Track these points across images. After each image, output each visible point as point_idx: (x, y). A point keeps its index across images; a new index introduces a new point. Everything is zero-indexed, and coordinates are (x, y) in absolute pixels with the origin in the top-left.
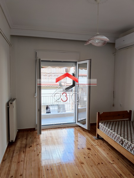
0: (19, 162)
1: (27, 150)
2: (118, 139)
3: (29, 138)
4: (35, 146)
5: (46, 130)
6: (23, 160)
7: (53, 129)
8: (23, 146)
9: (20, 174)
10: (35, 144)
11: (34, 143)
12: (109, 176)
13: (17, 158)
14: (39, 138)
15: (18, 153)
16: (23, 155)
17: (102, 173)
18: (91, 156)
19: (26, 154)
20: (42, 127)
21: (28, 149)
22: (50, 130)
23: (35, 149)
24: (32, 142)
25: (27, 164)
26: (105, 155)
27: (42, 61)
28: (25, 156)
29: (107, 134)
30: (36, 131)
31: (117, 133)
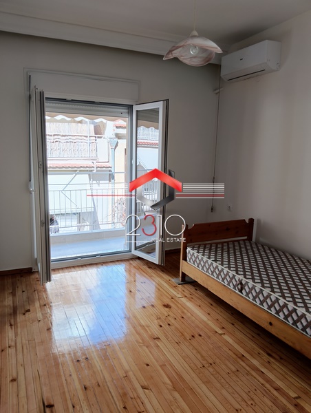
0: (2, 351)
1: (18, 320)
2: (231, 281)
3: (19, 293)
4: (38, 310)
5: (61, 271)
6: (13, 344)
7: (77, 269)
8: (8, 310)
9: (11, 378)
10: (37, 304)
11: (33, 302)
12: (218, 361)
14: (45, 290)
16: (10, 333)
17: (202, 356)
18: (173, 321)
20: (53, 265)
21: (20, 318)
22: (70, 270)
23: (40, 316)
24: (30, 300)
25: (25, 353)
26: (204, 318)
27: (48, 99)
28: (16, 334)
29: (205, 270)
30: (36, 276)
31: (229, 268)
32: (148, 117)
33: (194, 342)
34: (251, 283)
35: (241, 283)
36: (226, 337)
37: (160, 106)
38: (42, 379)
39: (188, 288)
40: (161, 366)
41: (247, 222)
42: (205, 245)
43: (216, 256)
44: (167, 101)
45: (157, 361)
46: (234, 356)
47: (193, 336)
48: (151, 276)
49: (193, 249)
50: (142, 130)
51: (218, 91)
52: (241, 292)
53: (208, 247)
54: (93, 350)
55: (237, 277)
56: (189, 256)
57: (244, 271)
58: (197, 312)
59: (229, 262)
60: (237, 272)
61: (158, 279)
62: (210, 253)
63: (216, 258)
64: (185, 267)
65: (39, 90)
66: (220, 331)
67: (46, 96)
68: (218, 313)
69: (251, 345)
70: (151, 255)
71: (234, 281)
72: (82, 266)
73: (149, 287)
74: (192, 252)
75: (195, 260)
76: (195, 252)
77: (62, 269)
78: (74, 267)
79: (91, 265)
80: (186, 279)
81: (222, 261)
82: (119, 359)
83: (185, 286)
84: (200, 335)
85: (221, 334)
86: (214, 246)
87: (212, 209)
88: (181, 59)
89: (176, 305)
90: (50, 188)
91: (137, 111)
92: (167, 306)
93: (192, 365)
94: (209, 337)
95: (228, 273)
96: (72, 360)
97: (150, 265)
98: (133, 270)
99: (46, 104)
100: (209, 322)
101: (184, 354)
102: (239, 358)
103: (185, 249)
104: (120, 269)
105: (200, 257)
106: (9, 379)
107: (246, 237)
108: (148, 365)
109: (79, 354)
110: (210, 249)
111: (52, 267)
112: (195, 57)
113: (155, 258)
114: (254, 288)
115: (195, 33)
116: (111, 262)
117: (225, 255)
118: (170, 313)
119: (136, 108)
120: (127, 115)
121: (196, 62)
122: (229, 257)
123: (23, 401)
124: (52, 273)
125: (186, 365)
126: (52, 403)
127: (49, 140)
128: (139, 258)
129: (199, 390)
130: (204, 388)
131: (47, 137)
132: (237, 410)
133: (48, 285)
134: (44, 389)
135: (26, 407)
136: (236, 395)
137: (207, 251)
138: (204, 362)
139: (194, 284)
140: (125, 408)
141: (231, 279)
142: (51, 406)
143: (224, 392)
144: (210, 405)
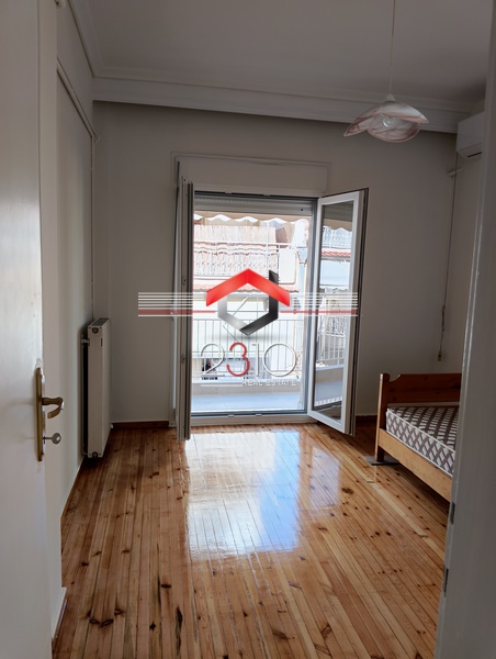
0: (118, 517)
1: (143, 483)
3: (148, 451)
4: (170, 474)
5: (205, 430)
6: (132, 510)
7: (228, 429)
8: (131, 471)
10: (169, 467)
11: (165, 463)
12: (407, 568)
13: (113, 504)
14: (182, 451)
15: (115, 490)
16: (130, 498)
17: (385, 559)
18: (352, 511)
19: (142, 495)
21: (145, 481)
22: (218, 429)
23: (170, 481)
24: (161, 462)
28: (137, 500)
30: (173, 432)
32: (338, 214)
33: (377, 540)
36: (430, 542)
37: (354, 198)
38: (161, 557)
40: (321, 563)
43: (429, 423)
44: (366, 191)
45: (317, 556)
46: (433, 564)
47: (378, 534)
49: (395, 412)
56: (389, 422)
59: (447, 432)
60: (455, 446)
61: (343, 456)
62: (421, 419)
63: (428, 426)
64: (384, 439)
65: (187, 182)
66: (420, 532)
67: (195, 189)
68: (425, 509)
70: (336, 420)
71: (449, 460)
72: (235, 426)
73: (330, 465)
74: (393, 415)
75: (398, 429)
76: (398, 416)
77: (208, 427)
78: (223, 426)
79: (248, 426)
81: (437, 432)
83: (384, 469)
84: (389, 534)
86: (431, 410)
87: (440, 356)
88: (373, 133)
89: (362, 491)
91: (324, 206)
92: (347, 491)
93: (367, 568)
94: (401, 537)
97: (333, 433)
98: (309, 440)
99: (195, 200)
100: (407, 519)
101: (358, 553)
103: (384, 411)
105: (404, 423)
106: (122, 549)
108: (303, 558)
113: (340, 425)
115: (391, 97)
116: (277, 424)
118: (351, 501)
119: (322, 202)
120: (309, 212)
121: (396, 136)
122: (449, 427)
123: (135, 575)
124: (191, 431)
125: (358, 567)
126: (169, 583)
128: (319, 423)
129: (369, 600)
130: (377, 598)
132: (419, 632)
133: (189, 445)
134: (162, 566)
135: (137, 581)
136: (423, 614)
138: (386, 568)
139: (397, 466)
140: (261, 603)
142: (167, 586)
143: (406, 608)
144: (380, 619)
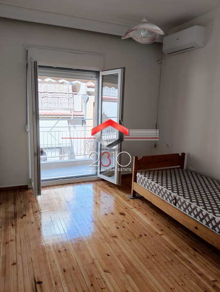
0: (6, 243)
1: (18, 222)
3: (18, 203)
4: (32, 215)
5: (48, 188)
6: (14, 238)
7: (59, 186)
8: (11, 215)
9: (12, 263)
10: (31, 211)
11: (28, 209)
12: (158, 253)
13: (3, 236)
14: (37, 201)
15: (3, 227)
16: (12, 231)
19: (18, 229)
20: (42, 184)
21: (19, 220)
22: (54, 187)
23: (33, 219)
24: (26, 208)
25: (22, 245)
26: (149, 223)
27: (40, 66)
28: (16, 232)
29: (150, 189)
30: (31, 191)
31: (167, 188)
32: (110, 80)
33: (141, 240)
34: (182, 199)
35: (175, 199)
36: (164, 237)
37: (119, 72)
38: (34, 264)
39: (138, 201)
40: (117, 256)
41: (180, 155)
42: (150, 171)
43: (157, 179)
44: (124, 68)
45: (115, 253)
46: (170, 250)
47: (141, 236)
48: (111, 193)
49: (141, 174)
50: (106, 89)
51: (160, 62)
52: (176, 205)
53: (152, 173)
54: (70, 244)
55: (173, 194)
56: (138, 179)
57: (178, 190)
58: (144, 219)
59: (167, 183)
60: (173, 190)
61: (116, 195)
62: (153, 177)
63: (157, 181)
64: (136, 187)
65: (33, 60)
66: (160, 233)
67: (38, 64)
68: (158, 220)
69: (182, 242)
70: (112, 177)
71: (170, 197)
72: (63, 185)
73: (110, 200)
74: (140, 176)
75: (143, 182)
76: (143, 176)
77: (49, 186)
78: (57, 185)
79: (69, 184)
80: (136, 195)
81: (162, 183)
82: (88, 250)
83: (136, 200)
84: (146, 235)
85: (160, 235)
86: (156, 172)
87: (155, 146)
88: (134, 39)
89: (129, 213)
90: (41, 130)
91: (103, 76)
92: (122, 214)
93: (140, 256)
94: (152, 237)
95: (166, 191)
96: (55, 251)
97: (110, 184)
98: (99, 188)
99: (38, 70)
100: (152, 226)
101: (134, 248)
102: (173, 251)
103: (136, 174)
104: (90, 187)
105: (146, 180)
106: (11, 263)
107: (179, 166)
108: (108, 255)
109: (60, 246)
110: (154, 174)
111: (42, 185)
112: (144, 37)
113: (114, 180)
114: (184, 202)
115: (145, 20)
116: (83, 182)
117: (164, 179)
118: (125, 219)
119: (102, 73)
120: (95, 79)
121: (145, 41)
122: (167, 180)
123: (21, 278)
124: (42, 189)
125: (136, 256)
126: (41, 281)
127: (40, 95)
128: (103, 180)
129: (145, 274)
130: (148, 272)
131: (39, 94)
132: (171, 289)
133: (39, 198)
134: (36, 271)
135: (22, 282)
136: (171, 278)
137: (151, 176)
138: (148, 254)
139: (142, 198)
140: (92, 285)
141: (168, 196)
142: (40, 283)
143: (162, 276)
144: (152, 284)
